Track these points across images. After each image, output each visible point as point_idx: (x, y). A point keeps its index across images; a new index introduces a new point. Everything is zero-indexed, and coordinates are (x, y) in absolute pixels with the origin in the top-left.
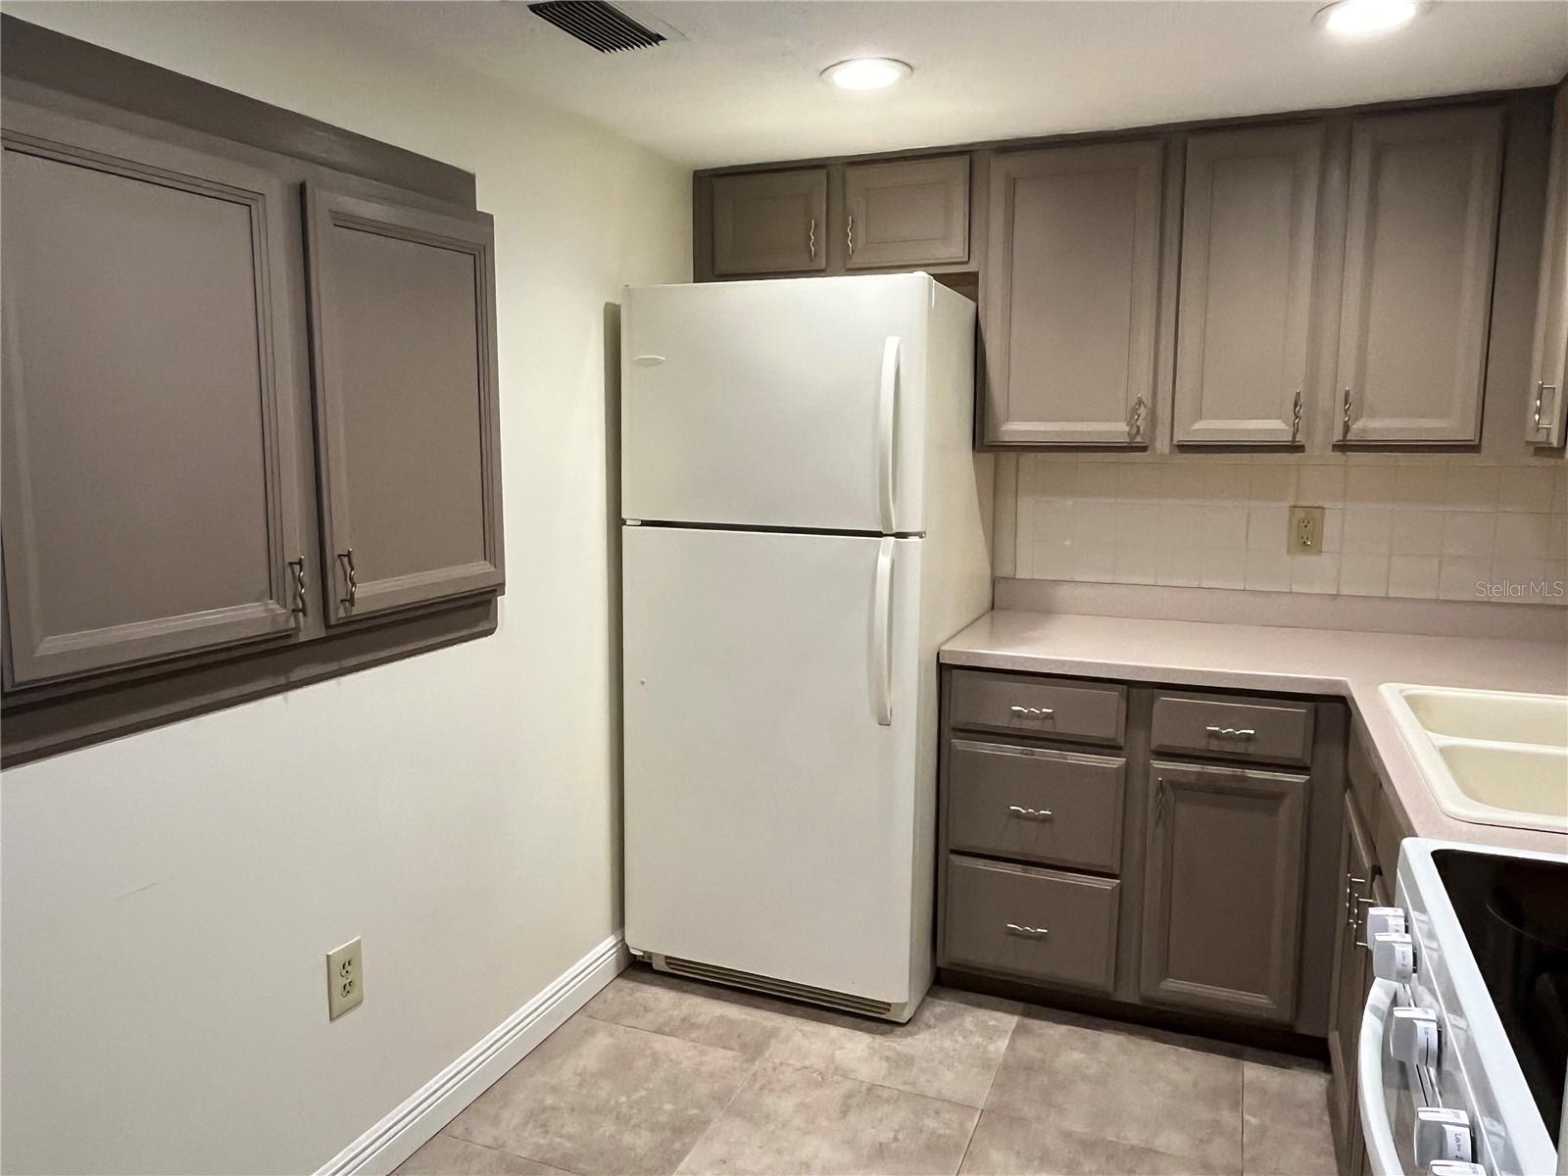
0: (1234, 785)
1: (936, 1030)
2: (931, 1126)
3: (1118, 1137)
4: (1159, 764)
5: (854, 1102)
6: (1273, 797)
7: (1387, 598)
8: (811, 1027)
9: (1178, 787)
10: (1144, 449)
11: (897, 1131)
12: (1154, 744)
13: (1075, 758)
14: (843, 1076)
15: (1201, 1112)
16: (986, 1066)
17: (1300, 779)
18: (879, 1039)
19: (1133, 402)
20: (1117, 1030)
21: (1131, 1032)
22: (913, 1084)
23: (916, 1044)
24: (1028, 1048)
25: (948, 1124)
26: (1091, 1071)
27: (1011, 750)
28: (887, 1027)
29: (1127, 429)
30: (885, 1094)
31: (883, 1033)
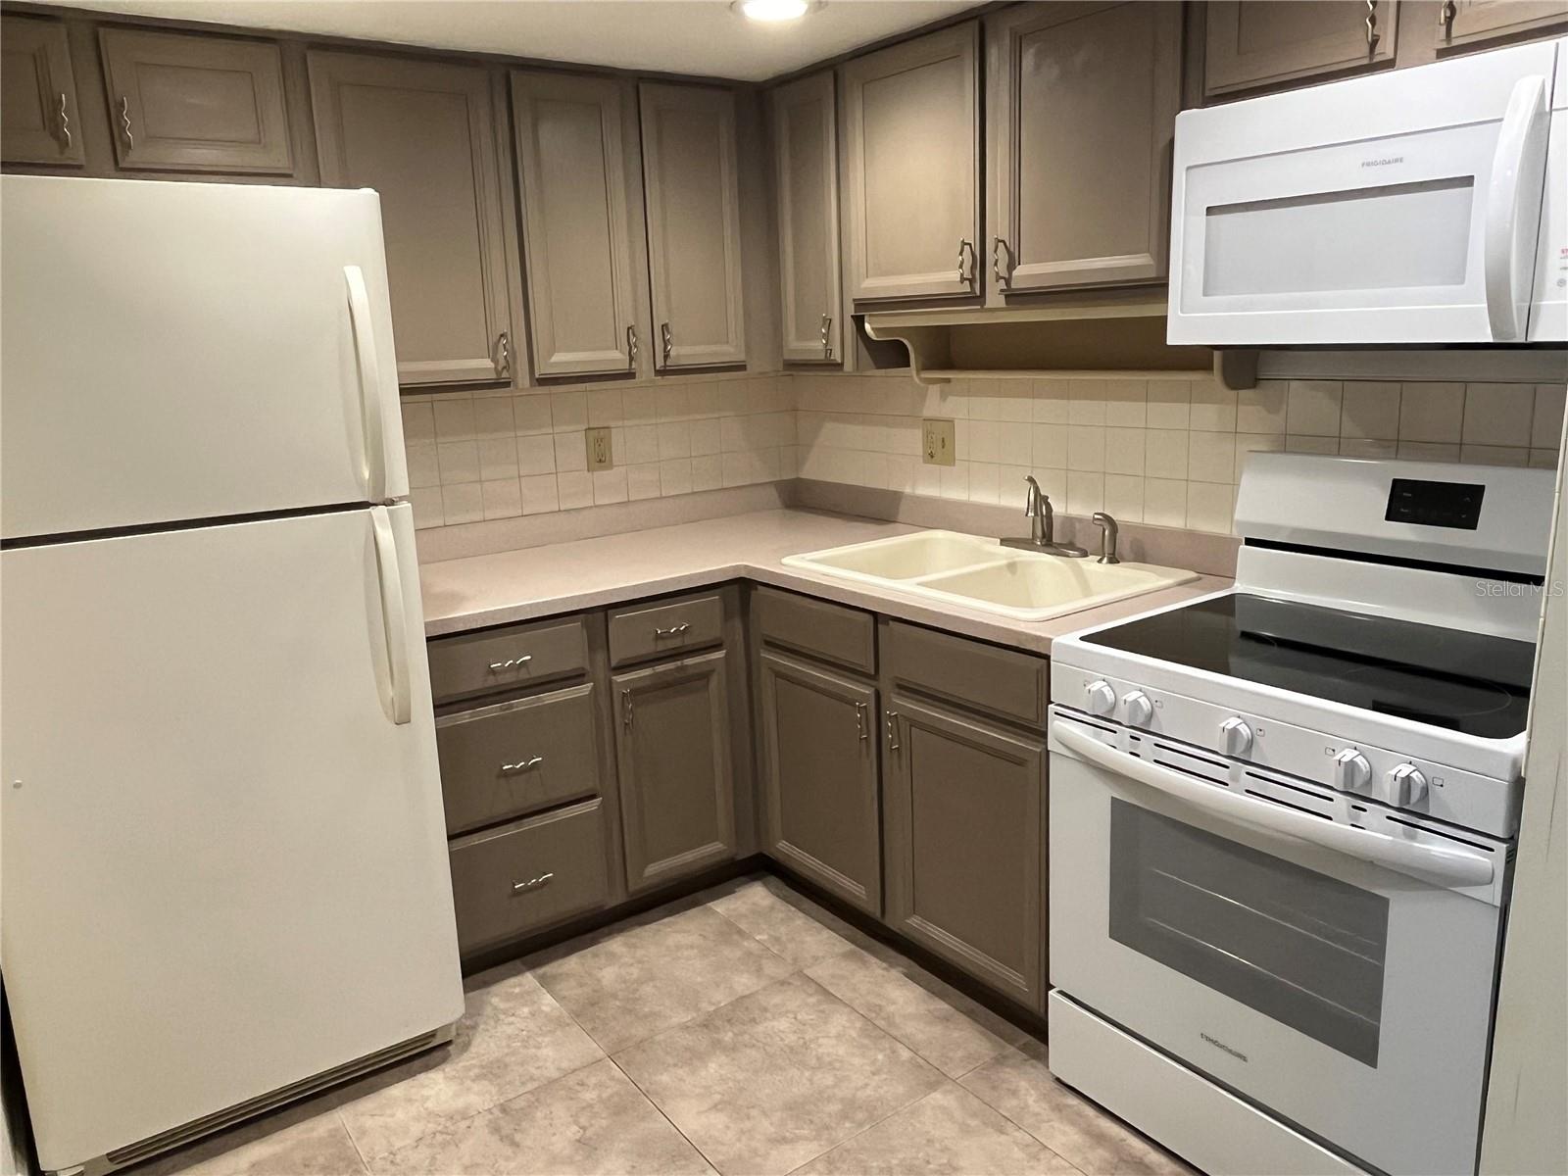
0: (678, 675)
1: (482, 1026)
2: (594, 1097)
3: (714, 1004)
4: (619, 679)
5: (506, 1130)
6: (704, 676)
7: (661, 498)
8: (367, 1104)
9: (638, 692)
10: (507, 384)
11: (576, 1122)
12: (614, 663)
13: (549, 698)
14: (464, 1119)
15: (730, 953)
16: (560, 1023)
17: (719, 655)
18: (448, 1068)
19: (494, 338)
20: (610, 934)
21: (621, 931)
22: (532, 1079)
23: (485, 1046)
24: (568, 988)
25: (600, 1085)
26: (635, 976)
27: (491, 711)
28: (437, 1054)
29: (492, 365)
30: (521, 1103)
31: (444, 1060)
